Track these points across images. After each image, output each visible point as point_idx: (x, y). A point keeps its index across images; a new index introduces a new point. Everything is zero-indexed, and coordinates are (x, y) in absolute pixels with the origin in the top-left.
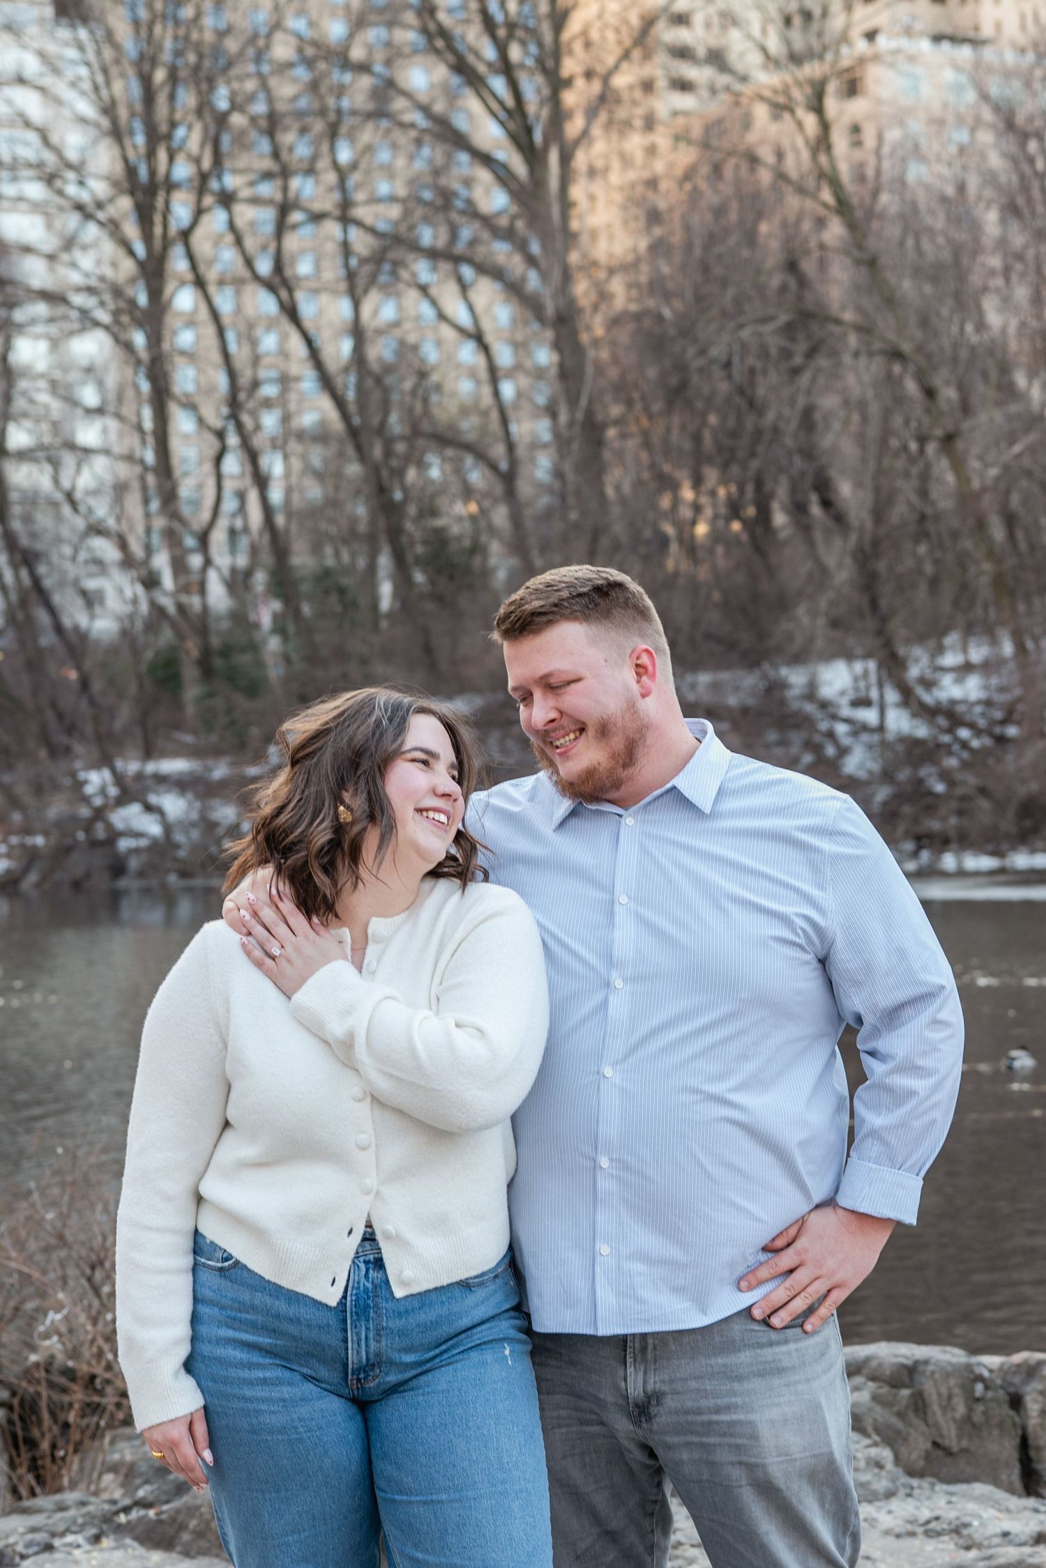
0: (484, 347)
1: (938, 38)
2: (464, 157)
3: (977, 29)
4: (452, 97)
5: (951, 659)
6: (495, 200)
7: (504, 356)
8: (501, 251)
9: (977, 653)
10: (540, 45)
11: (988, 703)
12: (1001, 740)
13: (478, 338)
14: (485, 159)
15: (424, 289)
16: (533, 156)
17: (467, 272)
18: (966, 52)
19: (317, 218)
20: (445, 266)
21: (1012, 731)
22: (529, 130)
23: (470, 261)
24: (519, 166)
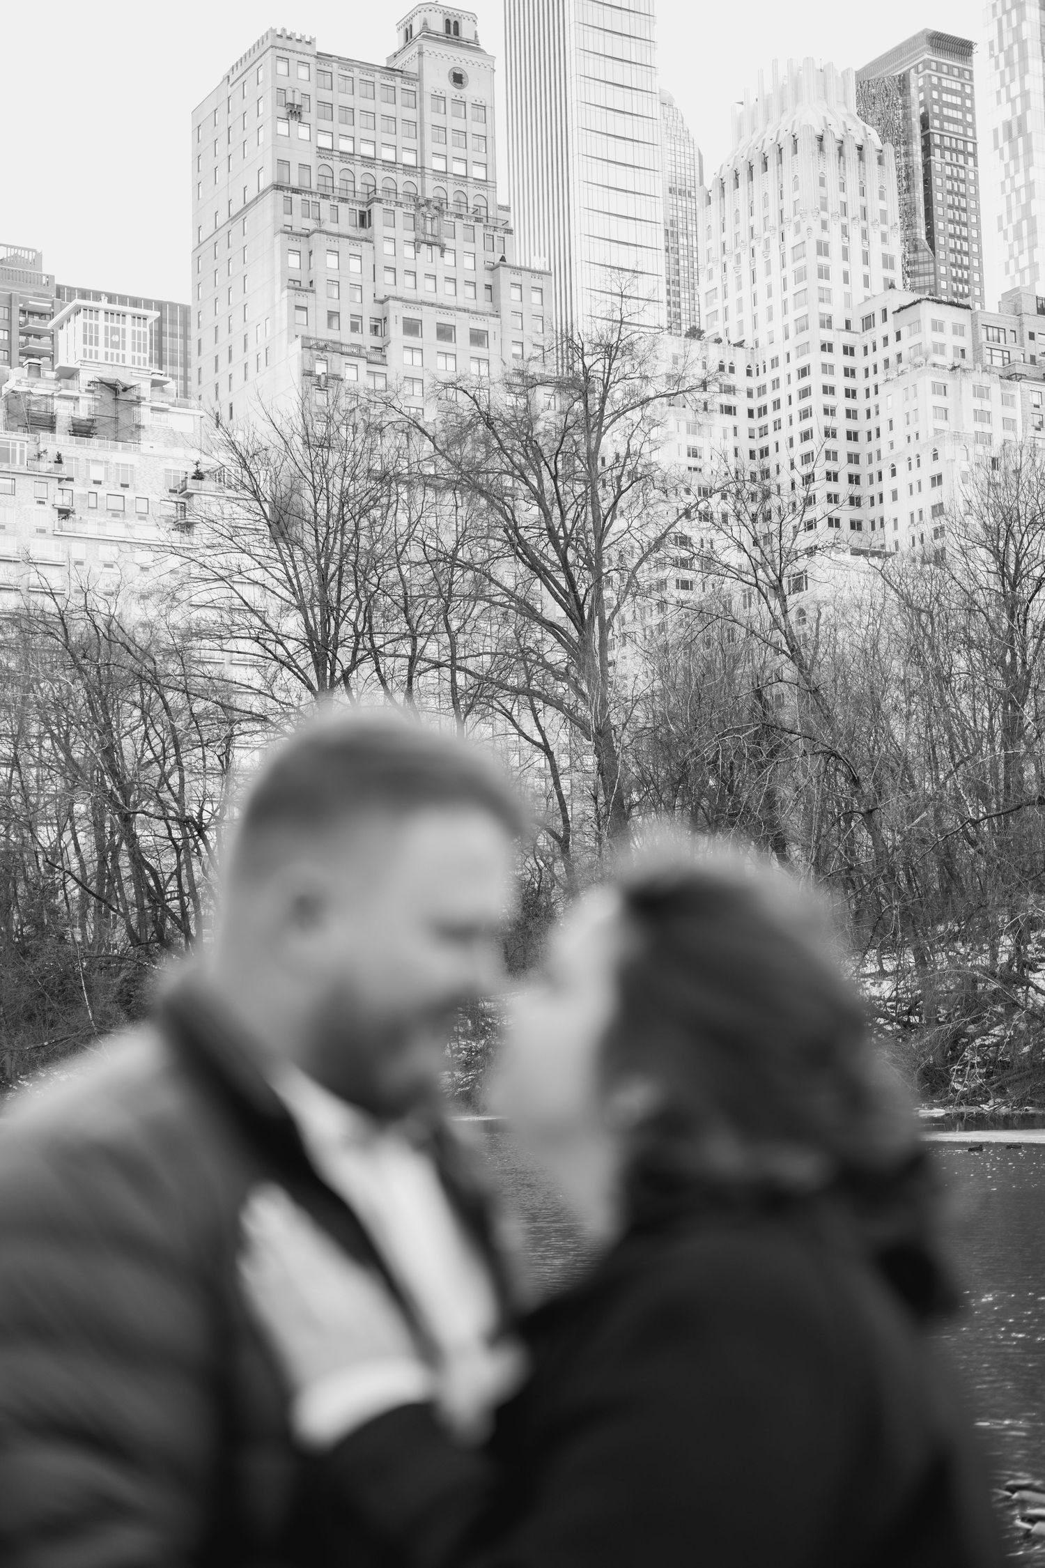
0: (549, 754)
1: (857, 552)
2: (537, 628)
3: (883, 546)
4: (527, 585)
5: (871, 968)
6: (557, 656)
7: (563, 762)
8: (561, 688)
9: (889, 966)
10: (587, 550)
11: (898, 1000)
12: (907, 1025)
13: (545, 748)
14: (551, 627)
15: (509, 715)
16: (582, 624)
17: (539, 704)
18: (875, 561)
19: (438, 665)
20: (523, 698)
21: (914, 1019)
22: (580, 607)
23: (539, 695)
24: (575, 634)
